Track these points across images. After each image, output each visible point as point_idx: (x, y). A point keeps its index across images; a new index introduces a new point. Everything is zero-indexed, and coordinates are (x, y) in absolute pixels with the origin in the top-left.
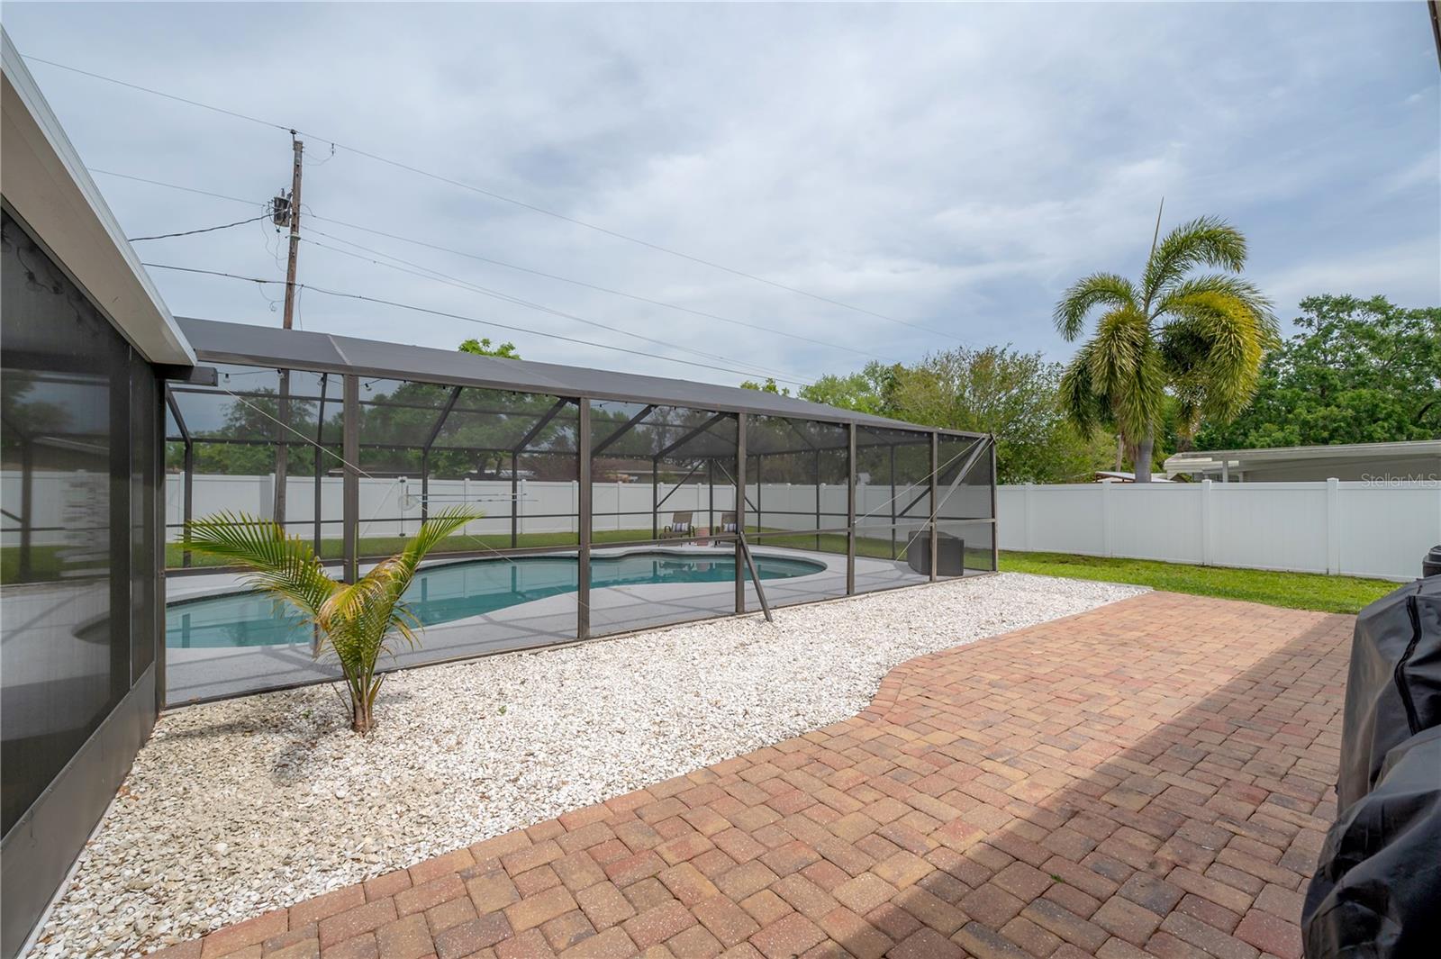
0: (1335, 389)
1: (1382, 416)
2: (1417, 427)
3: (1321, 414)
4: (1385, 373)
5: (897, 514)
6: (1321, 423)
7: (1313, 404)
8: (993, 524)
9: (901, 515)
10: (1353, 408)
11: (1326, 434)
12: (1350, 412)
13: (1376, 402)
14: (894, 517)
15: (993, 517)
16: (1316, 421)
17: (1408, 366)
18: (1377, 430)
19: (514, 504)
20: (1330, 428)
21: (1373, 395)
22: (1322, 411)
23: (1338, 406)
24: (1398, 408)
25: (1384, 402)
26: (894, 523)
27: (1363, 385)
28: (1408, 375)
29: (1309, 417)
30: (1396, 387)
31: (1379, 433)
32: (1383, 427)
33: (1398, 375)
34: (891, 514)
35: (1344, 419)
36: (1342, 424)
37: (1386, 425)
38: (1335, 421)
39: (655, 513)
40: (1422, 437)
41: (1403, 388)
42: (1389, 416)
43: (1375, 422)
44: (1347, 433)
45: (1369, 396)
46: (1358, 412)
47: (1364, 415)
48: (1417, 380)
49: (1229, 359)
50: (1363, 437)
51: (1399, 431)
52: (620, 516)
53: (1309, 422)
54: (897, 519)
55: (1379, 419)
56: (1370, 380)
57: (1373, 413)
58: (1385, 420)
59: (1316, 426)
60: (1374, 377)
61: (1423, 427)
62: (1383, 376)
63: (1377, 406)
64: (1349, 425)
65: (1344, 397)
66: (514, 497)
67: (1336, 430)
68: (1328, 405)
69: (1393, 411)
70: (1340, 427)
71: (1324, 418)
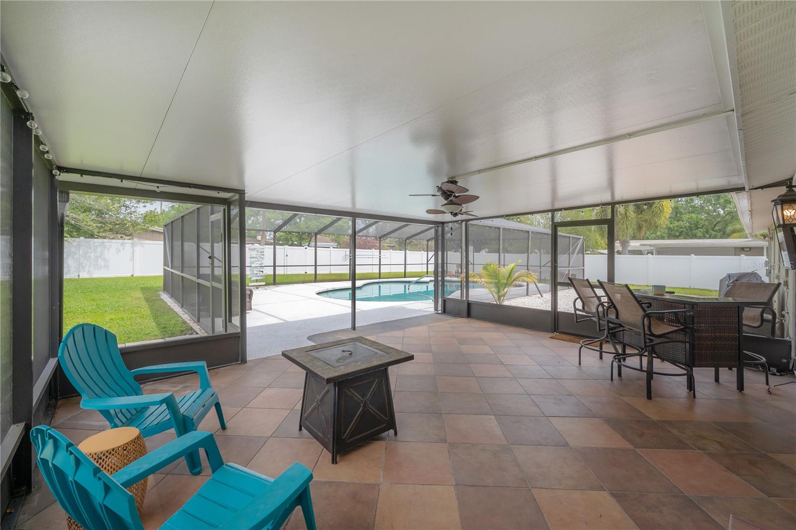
0: (681, 213)
1: (700, 226)
2: (713, 231)
3: (676, 225)
4: (702, 207)
5: (542, 265)
6: (676, 229)
7: (673, 220)
8: (584, 269)
9: (544, 266)
10: (689, 222)
11: (678, 234)
12: (688, 224)
13: (698, 220)
14: (540, 266)
15: (584, 266)
16: (674, 227)
17: (711, 205)
18: (699, 233)
19: (380, 259)
20: (680, 231)
21: (697, 217)
22: (677, 223)
23: (683, 221)
24: (707, 223)
25: (701, 220)
26: (540, 269)
27: (693, 212)
28: (711, 208)
29: (671, 226)
30: (706, 213)
31: (699, 234)
32: (700, 231)
33: (707, 208)
34: (539, 265)
35: (685, 227)
36: (684, 229)
37: (702, 230)
38: (681, 228)
39: (427, 264)
40: (715, 237)
41: (709, 214)
42: (703, 226)
43: (697, 229)
44: (686, 233)
45: (695, 217)
46: (691, 224)
47: (693, 226)
48: (715, 211)
49: (659, 211)
50: (693, 236)
51: (707, 235)
52: (421, 263)
53: (671, 228)
54: (542, 267)
55: (699, 228)
56: (696, 210)
57: (697, 225)
58: (701, 228)
59: (674, 230)
60: (697, 209)
61: (716, 231)
62: (701, 208)
63: (698, 222)
64: (687, 230)
65: (686, 217)
66: (380, 256)
67: (682, 232)
68: (678, 221)
69: (705, 224)
70: (683, 230)
71: (677, 226)
